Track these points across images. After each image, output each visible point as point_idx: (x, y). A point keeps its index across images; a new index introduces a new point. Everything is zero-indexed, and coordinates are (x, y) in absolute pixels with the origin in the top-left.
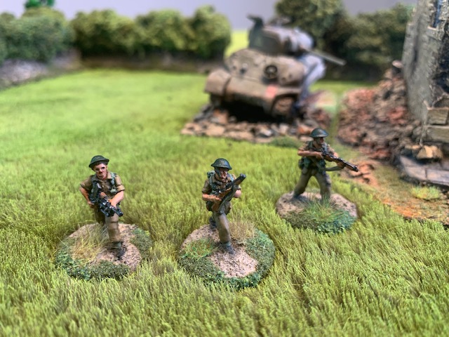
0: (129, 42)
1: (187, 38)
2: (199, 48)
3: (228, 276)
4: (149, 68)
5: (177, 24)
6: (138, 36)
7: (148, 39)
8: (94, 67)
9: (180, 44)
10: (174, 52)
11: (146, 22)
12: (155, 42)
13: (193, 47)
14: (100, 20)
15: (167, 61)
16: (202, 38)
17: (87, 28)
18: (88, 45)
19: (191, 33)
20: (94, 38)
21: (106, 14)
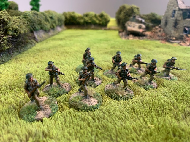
0: (82, 21)
1: (99, 20)
2: (103, 23)
3: (89, 105)
4: (87, 29)
5: (95, 16)
6: (85, 19)
7: (88, 20)
8: (68, 28)
9: (97, 22)
10: (95, 24)
11: (87, 16)
12: (90, 21)
13: (101, 23)
14: (72, 15)
15: (93, 26)
16: (104, 20)
17: (68, 17)
18: (68, 22)
19: (100, 19)
20: (70, 20)
21: (73, 13)
